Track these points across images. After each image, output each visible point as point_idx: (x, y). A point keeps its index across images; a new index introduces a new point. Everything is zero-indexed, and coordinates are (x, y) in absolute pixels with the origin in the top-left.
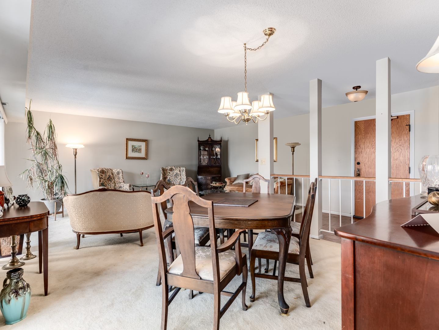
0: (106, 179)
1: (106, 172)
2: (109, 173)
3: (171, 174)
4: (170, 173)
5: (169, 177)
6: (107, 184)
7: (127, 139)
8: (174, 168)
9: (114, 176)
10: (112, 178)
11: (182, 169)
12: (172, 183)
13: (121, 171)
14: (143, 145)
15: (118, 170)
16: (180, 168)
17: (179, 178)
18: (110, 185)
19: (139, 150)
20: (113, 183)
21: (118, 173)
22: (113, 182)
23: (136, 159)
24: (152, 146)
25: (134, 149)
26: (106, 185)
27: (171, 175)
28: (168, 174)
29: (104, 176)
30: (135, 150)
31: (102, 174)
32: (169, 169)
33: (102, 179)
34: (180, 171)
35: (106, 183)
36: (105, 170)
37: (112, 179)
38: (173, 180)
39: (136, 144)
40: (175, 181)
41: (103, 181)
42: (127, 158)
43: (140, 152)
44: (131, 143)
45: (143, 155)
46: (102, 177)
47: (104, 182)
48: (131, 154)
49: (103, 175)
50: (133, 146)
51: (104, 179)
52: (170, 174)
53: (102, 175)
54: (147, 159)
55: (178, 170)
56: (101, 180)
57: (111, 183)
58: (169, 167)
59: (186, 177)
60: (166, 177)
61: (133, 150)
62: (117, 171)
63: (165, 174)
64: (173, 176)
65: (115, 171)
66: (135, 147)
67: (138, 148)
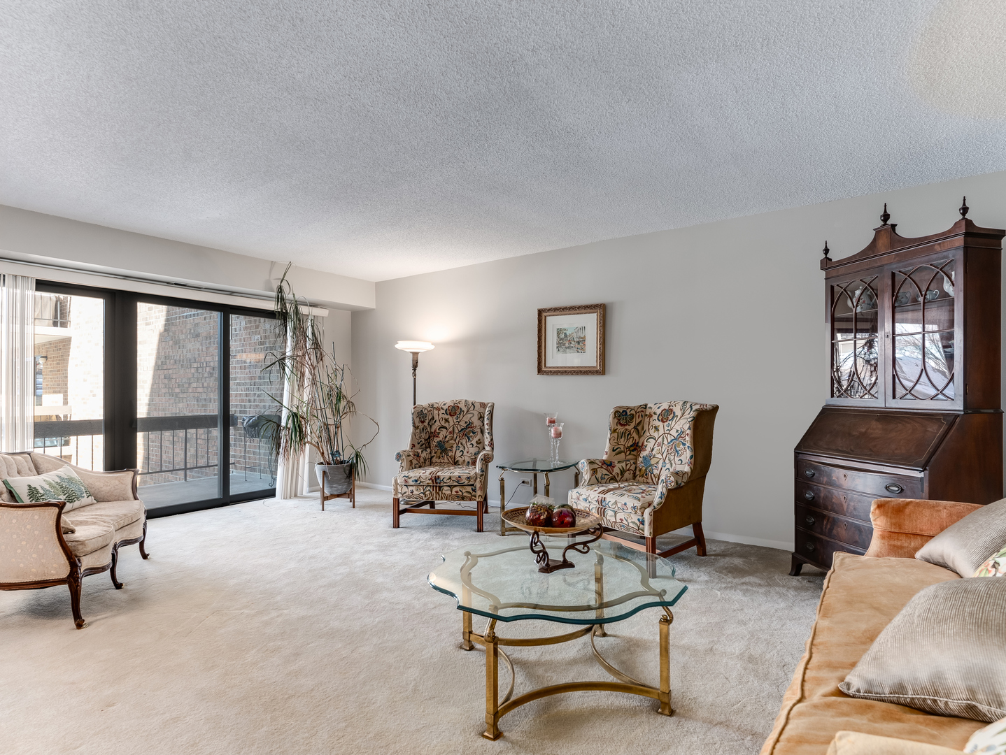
0: (457, 431)
1: (461, 411)
2: (470, 416)
3: (661, 432)
4: (657, 429)
5: (651, 443)
6: (455, 446)
7: (540, 311)
8: (677, 408)
12: (655, 472)
18: (461, 449)
19: (579, 343)
20: (475, 445)
22: (474, 442)
24: (621, 326)
25: (568, 341)
26: (452, 447)
27: (660, 440)
28: (652, 432)
29: (451, 423)
30: (567, 345)
31: (447, 417)
32: (659, 411)
33: (444, 430)
35: (452, 442)
36: (462, 406)
37: (474, 433)
38: (661, 461)
39: (571, 323)
41: (446, 437)
43: (582, 350)
44: (553, 323)
45: (589, 358)
46: (446, 425)
47: (447, 439)
48: (554, 359)
49: (450, 419)
50: (559, 331)
51: (451, 429)
52: (656, 435)
53: (447, 421)
54: (603, 373)
56: (439, 433)
57: (468, 444)
58: (663, 406)
61: (560, 345)
64: (666, 442)
66: (565, 334)
67: (575, 335)
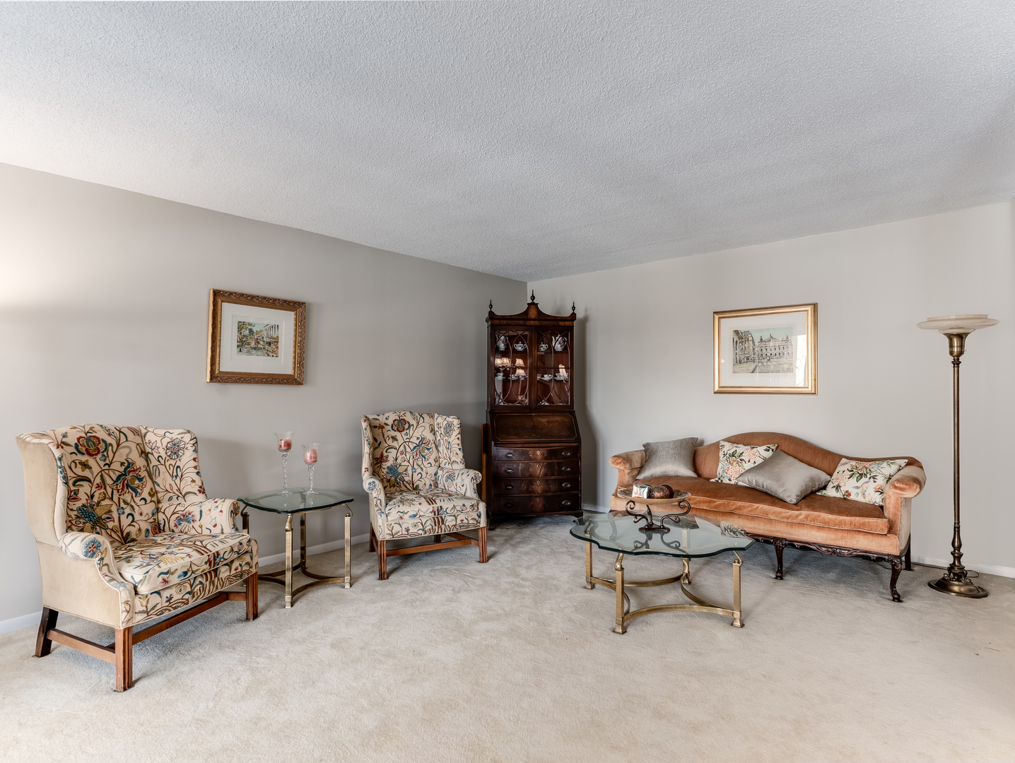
0: (109, 481)
1: (107, 445)
2: (124, 451)
3: (401, 441)
4: (394, 439)
5: (392, 454)
6: (114, 508)
7: (216, 293)
8: (409, 418)
9: (154, 462)
10: (143, 474)
11: (440, 420)
12: (406, 479)
13: (187, 437)
14: (285, 322)
15: (175, 434)
16: (432, 417)
17: (433, 457)
18: (128, 511)
19: (269, 344)
20: (149, 499)
21: (175, 450)
22: (145, 494)
23: (257, 382)
24: (324, 329)
25: (248, 340)
26: (110, 511)
27: (402, 448)
28: (390, 442)
29: (96, 469)
30: (253, 344)
31: (84, 458)
32: (390, 422)
33: (85, 484)
34: (433, 431)
35: (107, 502)
36: (102, 435)
37: (140, 480)
38: (410, 468)
39: (259, 317)
40: (419, 470)
41: (92, 496)
42: (214, 377)
43: (275, 353)
44: (232, 314)
45: (283, 363)
46: (87, 473)
47: (96, 500)
48: (232, 361)
49: (91, 462)
50: (241, 326)
51: (98, 480)
52: (395, 444)
53: (85, 465)
54: (300, 384)
55: (427, 426)
56: (76, 492)
57: (137, 499)
58: (393, 417)
59: (461, 454)
60: (382, 455)
61: (242, 344)
62: (165, 441)
63: (376, 445)
64: (408, 450)
65: (157, 439)
66: (251, 331)
67: (265, 333)
